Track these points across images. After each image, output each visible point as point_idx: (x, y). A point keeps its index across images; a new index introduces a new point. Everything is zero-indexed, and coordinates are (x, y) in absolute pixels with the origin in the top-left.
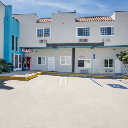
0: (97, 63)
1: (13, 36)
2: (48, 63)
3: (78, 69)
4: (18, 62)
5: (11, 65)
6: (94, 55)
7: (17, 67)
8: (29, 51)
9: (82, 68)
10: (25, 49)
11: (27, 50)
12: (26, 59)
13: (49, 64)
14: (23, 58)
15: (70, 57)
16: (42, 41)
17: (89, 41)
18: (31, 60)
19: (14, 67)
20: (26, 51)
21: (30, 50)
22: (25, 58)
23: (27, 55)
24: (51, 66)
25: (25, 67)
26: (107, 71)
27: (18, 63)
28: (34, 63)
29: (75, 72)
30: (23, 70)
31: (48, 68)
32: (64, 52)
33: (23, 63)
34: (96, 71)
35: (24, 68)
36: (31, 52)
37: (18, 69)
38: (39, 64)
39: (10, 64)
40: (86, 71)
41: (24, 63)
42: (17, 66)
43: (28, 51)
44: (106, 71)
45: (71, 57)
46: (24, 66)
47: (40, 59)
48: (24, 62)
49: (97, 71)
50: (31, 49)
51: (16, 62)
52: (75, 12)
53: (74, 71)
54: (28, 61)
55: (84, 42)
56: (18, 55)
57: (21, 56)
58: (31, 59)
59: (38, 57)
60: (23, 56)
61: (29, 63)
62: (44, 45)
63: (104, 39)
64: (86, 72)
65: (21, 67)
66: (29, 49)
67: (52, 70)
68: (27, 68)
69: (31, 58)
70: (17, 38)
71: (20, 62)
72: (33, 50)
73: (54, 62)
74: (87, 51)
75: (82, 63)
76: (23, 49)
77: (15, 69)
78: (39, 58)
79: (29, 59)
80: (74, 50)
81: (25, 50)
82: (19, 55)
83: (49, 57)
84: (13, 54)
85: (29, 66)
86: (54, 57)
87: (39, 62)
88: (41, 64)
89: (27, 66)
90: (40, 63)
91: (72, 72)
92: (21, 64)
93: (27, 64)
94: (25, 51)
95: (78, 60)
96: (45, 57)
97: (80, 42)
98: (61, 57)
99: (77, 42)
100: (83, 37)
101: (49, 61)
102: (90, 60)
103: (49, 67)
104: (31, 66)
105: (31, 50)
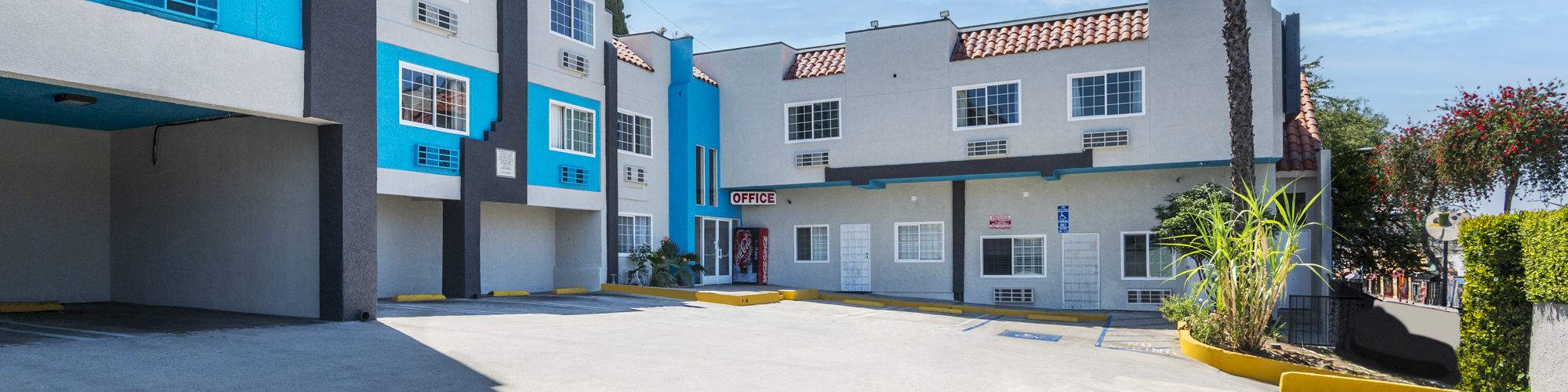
0: (1082, 254)
1: (698, 149)
2: (842, 252)
3: (980, 284)
4: (715, 251)
5: (693, 263)
6: (1064, 214)
7: (711, 272)
8: (760, 203)
9: (1001, 281)
10: (740, 193)
11: (751, 198)
12: (746, 236)
13: (843, 259)
14: (735, 230)
15: (943, 223)
16: (806, 160)
17: (1014, 151)
18: (765, 239)
19: (702, 269)
20: (746, 202)
21: (764, 198)
22: (742, 233)
23: (750, 220)
24: (853, 270)
25: (744, 271)
26: (1139, 298)
27: (717, 253)
28: (780, 246)
29: (966, 299)
30: (736, 284)
31: (843, 279)
32: (914, 198)
33: (735, 252)
34: (1075, 297)
35: (741, 278)
36: (767, 203)
37: (717, 278)
38: (799, 258)
39: (691, 257)
40: (1023, 293)
41: (740, 255)
42: (714, 269)
43: (754, 202)
44: (1132, 297)
45: (944, 227)
46: (739, 269)
47: (804, 235)
48: (737, 251)
49: (1085, 297)
50: (767, 193)
51: (710, 249)
52: (946, 19)
53: (962, 293)
54: (753, 244)
55: (977, 154)
56: (715, 221)
57: (727, 223)
58: (767, 235)
59: (795, 227)
60: (734, 222)
61: (760, 253)
62: (816, 175)
63: (1085, 136)
64: (1023, 298)
65: (728, 274)
66: (760, 193)
67: (858, 289)
68: (751, 277)
69: (765, 231)
70: (711, 153)
71: (725, 252)
72: (775, 197)
73: (865, 250)
74: (1026, 194)
75: (1005, 253)
76: (732, 194)
77: (706, 279)
78: (800, 230)
79: (758, 235)
80: (959, 191)
81: (743, 198)
82: (718, 220)
83: (843, 228)
84: (698, 221)
85: (758, 266)
86: (866, 227)
87: (799, 251)
88: (809, 258)
89: (750, 267)
90: (804, 253)
91: (951, 297)
92: (727, 258)
93: (749, 259)
94: (740, 203)
95: (982, 237)
96: (828, 226)
97: (970, 154)
98: (897, 225)
99: (960, 154)
100: (986, 132)
101: (843, 244)
102: (1045, 236)
103: (843, 273)
104: (765, 264)
105: (767, 198)
